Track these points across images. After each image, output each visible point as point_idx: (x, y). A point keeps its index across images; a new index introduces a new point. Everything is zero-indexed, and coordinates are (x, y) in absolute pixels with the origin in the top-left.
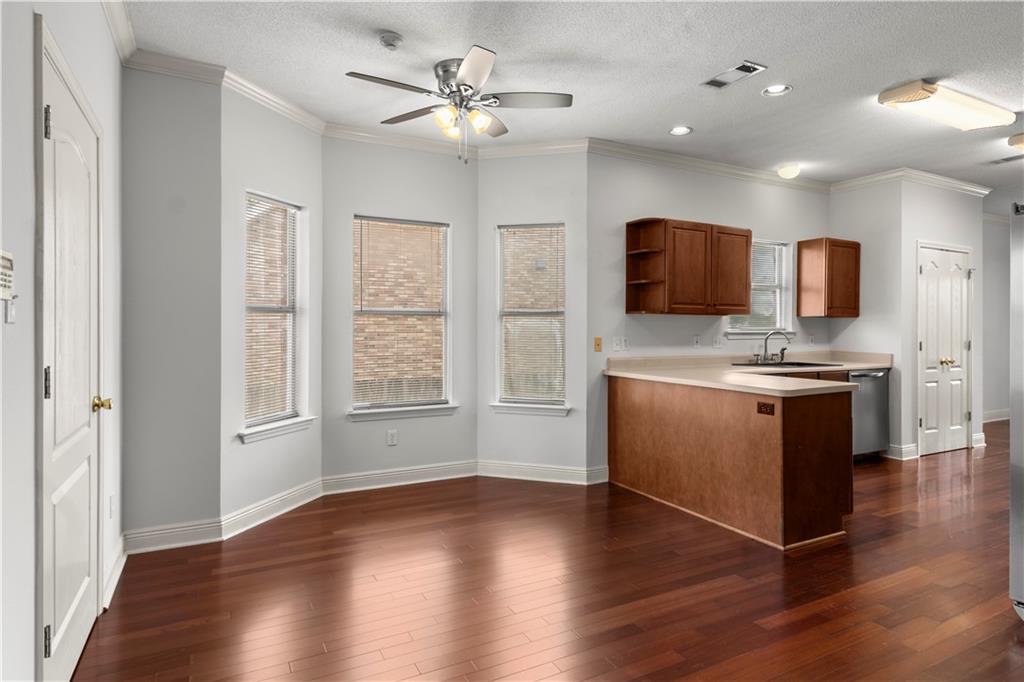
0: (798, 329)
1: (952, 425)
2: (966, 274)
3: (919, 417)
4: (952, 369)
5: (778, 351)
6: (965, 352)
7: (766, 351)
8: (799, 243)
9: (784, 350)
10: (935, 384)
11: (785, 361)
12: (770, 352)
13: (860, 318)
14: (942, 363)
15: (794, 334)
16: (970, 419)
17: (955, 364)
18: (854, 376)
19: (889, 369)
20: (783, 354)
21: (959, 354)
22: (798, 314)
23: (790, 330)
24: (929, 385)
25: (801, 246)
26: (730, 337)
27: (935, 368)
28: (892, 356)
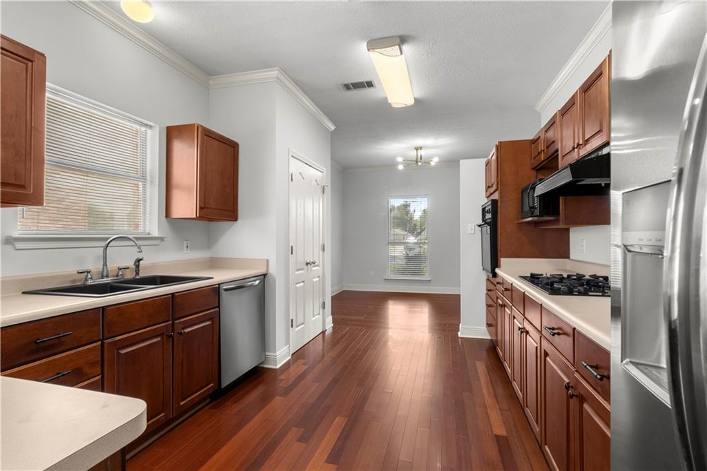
0: (167, 232)
1: (314, 316)
2: (321, 190)
3: (291, 318)
4: (314, 269)
5: (131, 264)
6: (321, 252)
7: (105, 264)
8: (168, 128)
9: (139, 260)
10: (302, 284)
11: (142, 274)
12: (113, 265)
13: (239, 222)
14: (307, 264)
15: (162, 239)
16: (324, 308)
17: (316, 264)
18: (226, 290)
19: (265, 275)
20: (138, 266)
21: (316, 256)
22: (168, 215)
23: (156, 234)
24: (298, 285)
25: (172, 133)
26: (19, 245)
27: (302, 269)
28: (268, 260)
